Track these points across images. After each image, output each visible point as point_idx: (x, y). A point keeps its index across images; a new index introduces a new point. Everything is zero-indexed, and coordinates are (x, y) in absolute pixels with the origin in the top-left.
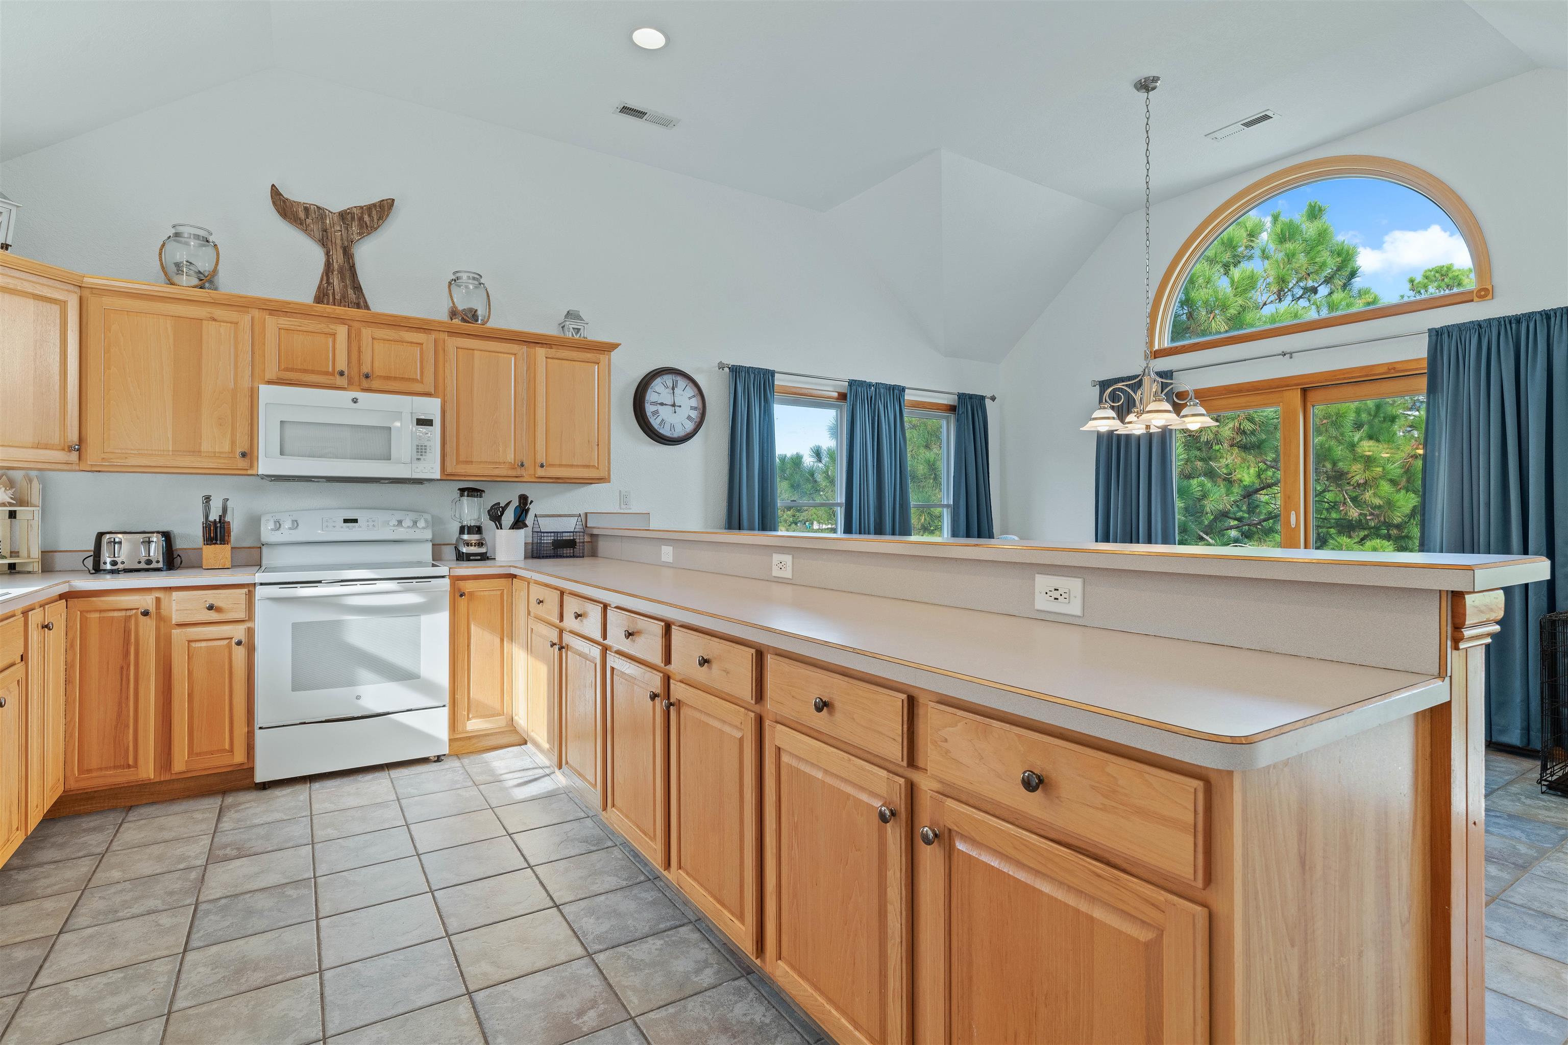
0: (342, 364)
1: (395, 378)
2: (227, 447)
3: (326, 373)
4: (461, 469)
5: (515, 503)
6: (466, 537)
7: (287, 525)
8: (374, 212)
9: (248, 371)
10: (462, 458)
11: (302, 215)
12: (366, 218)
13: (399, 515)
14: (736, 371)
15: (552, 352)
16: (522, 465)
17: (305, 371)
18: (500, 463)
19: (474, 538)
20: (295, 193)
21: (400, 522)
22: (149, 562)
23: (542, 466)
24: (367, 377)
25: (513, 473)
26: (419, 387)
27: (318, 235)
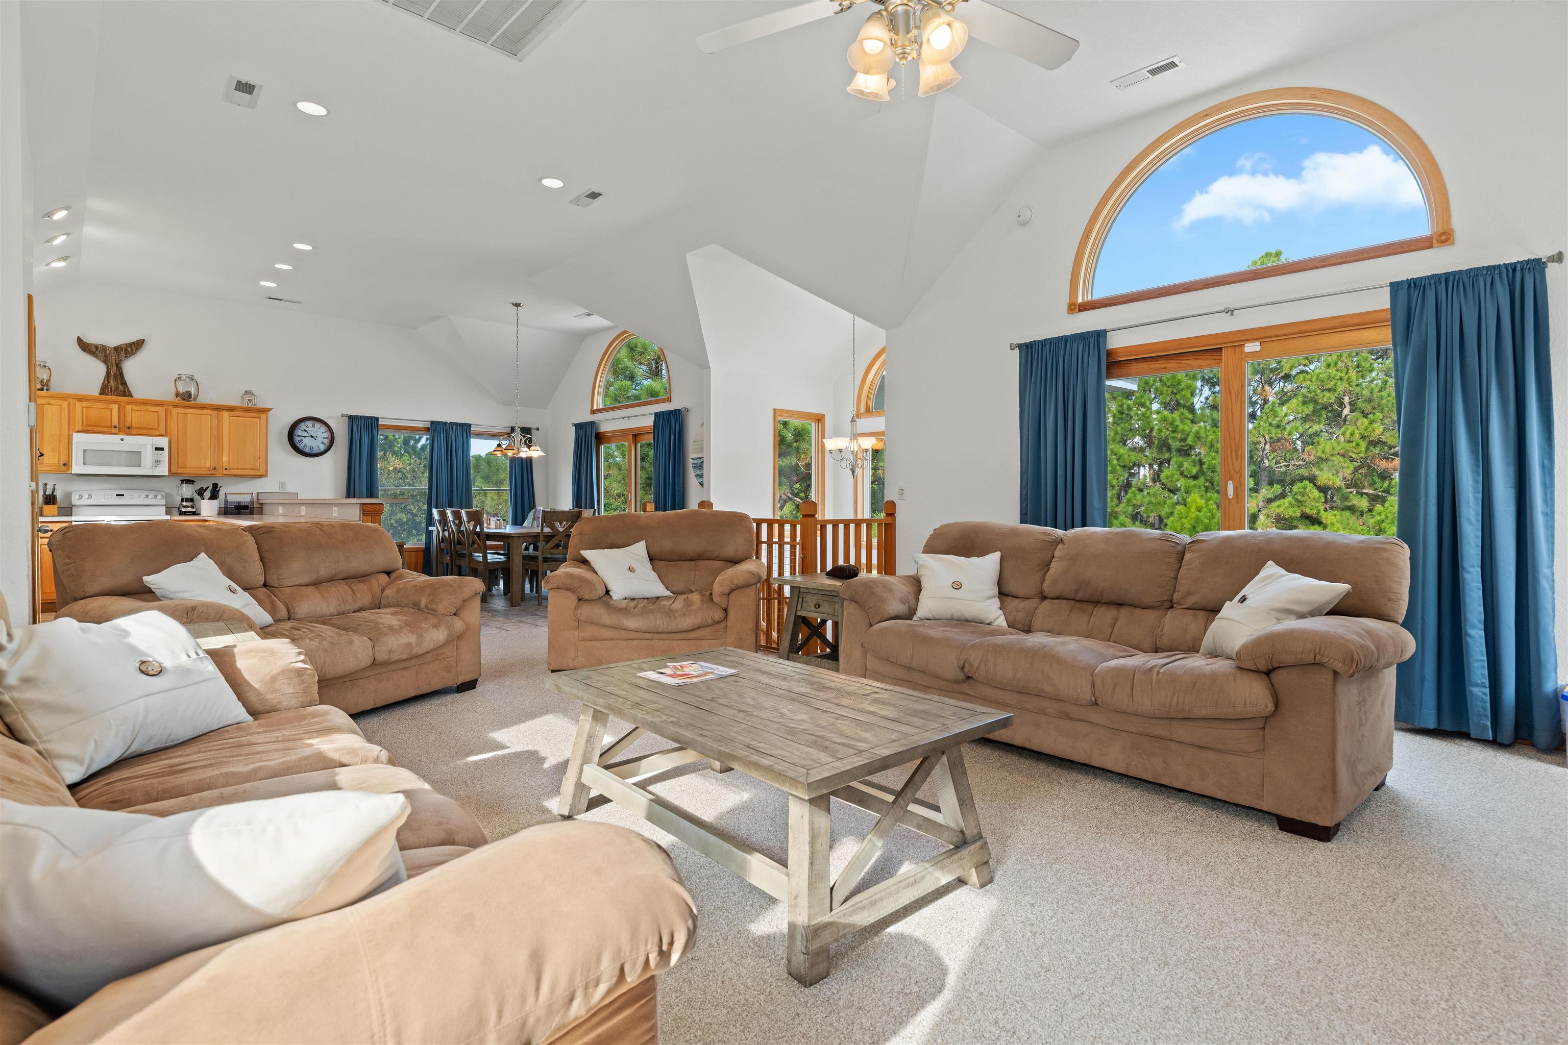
0: (115, 422)
1: (144, 428)
2: (56, 461)
3: (108, 427)
4: (180, 471)
5: (211, 487)
6: (184, 503)
7: (86, 496)
8: (133, 347)
9: (67, 427)
10: (181, 466)
11: (94, 350)
12: (129, 349)
13: (147, 493)
14: (352, 418)
15: (232, 413)
16: (215, 469)
17: (96, 426)
18: (201, 468)
19: (189, 504)
21: (147, 496)
23: (226, 469)
24: (129, 428)
25: (210, 473)
26: (156, 433)
27: (102, 359)
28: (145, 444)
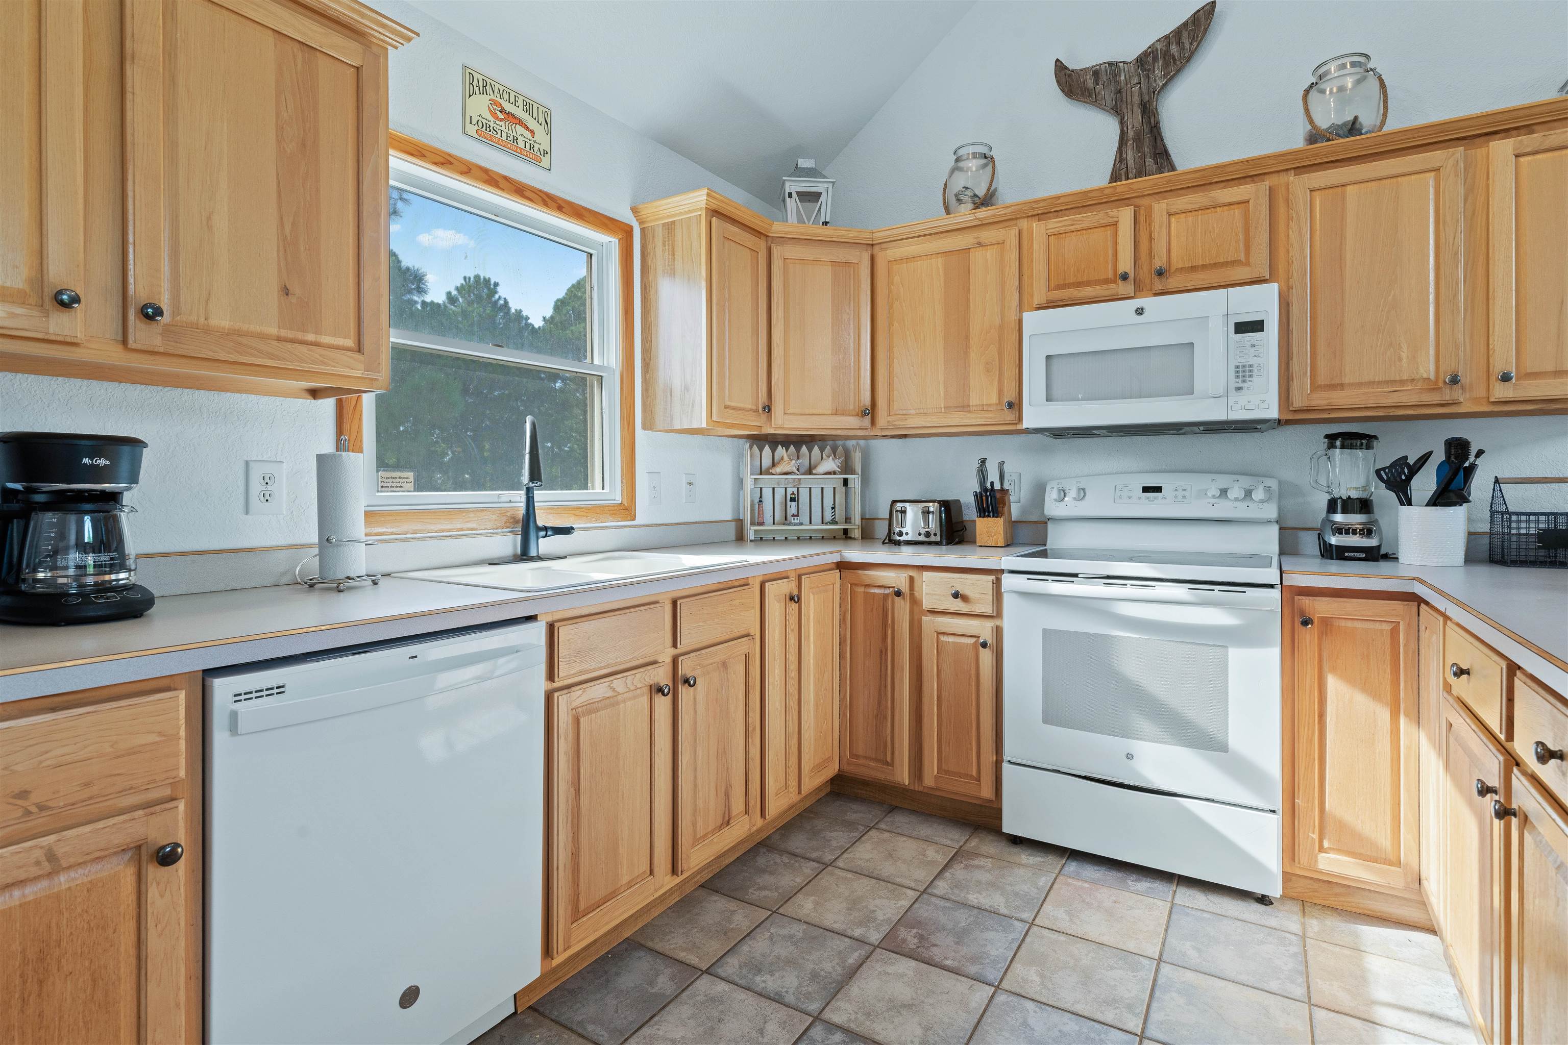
0: (1125, 264)
1: (1204, 267)
2: (994, 399)
3: (1106, 281)
4: (1321, 399)
5: (1439, 456)
6: (1339, 518)
7: (1072, 494)
8: (1185, 34)
9: (1015, 301)
10: (1321, 380)
11: (1090, 83)
12: (1174, 49)
13: (1223, 481)
15: (1532, 141)
16: (1455, 380)
17: (1079, 284)
18: (1402, 382)
19: (1356, 519)
21: (1224, 492)
22: (928, 534)
23: (1506, 378)
24: (1160, 273)
25: (1435, 398)
26: (1243, 273)
27: (1110, 101)
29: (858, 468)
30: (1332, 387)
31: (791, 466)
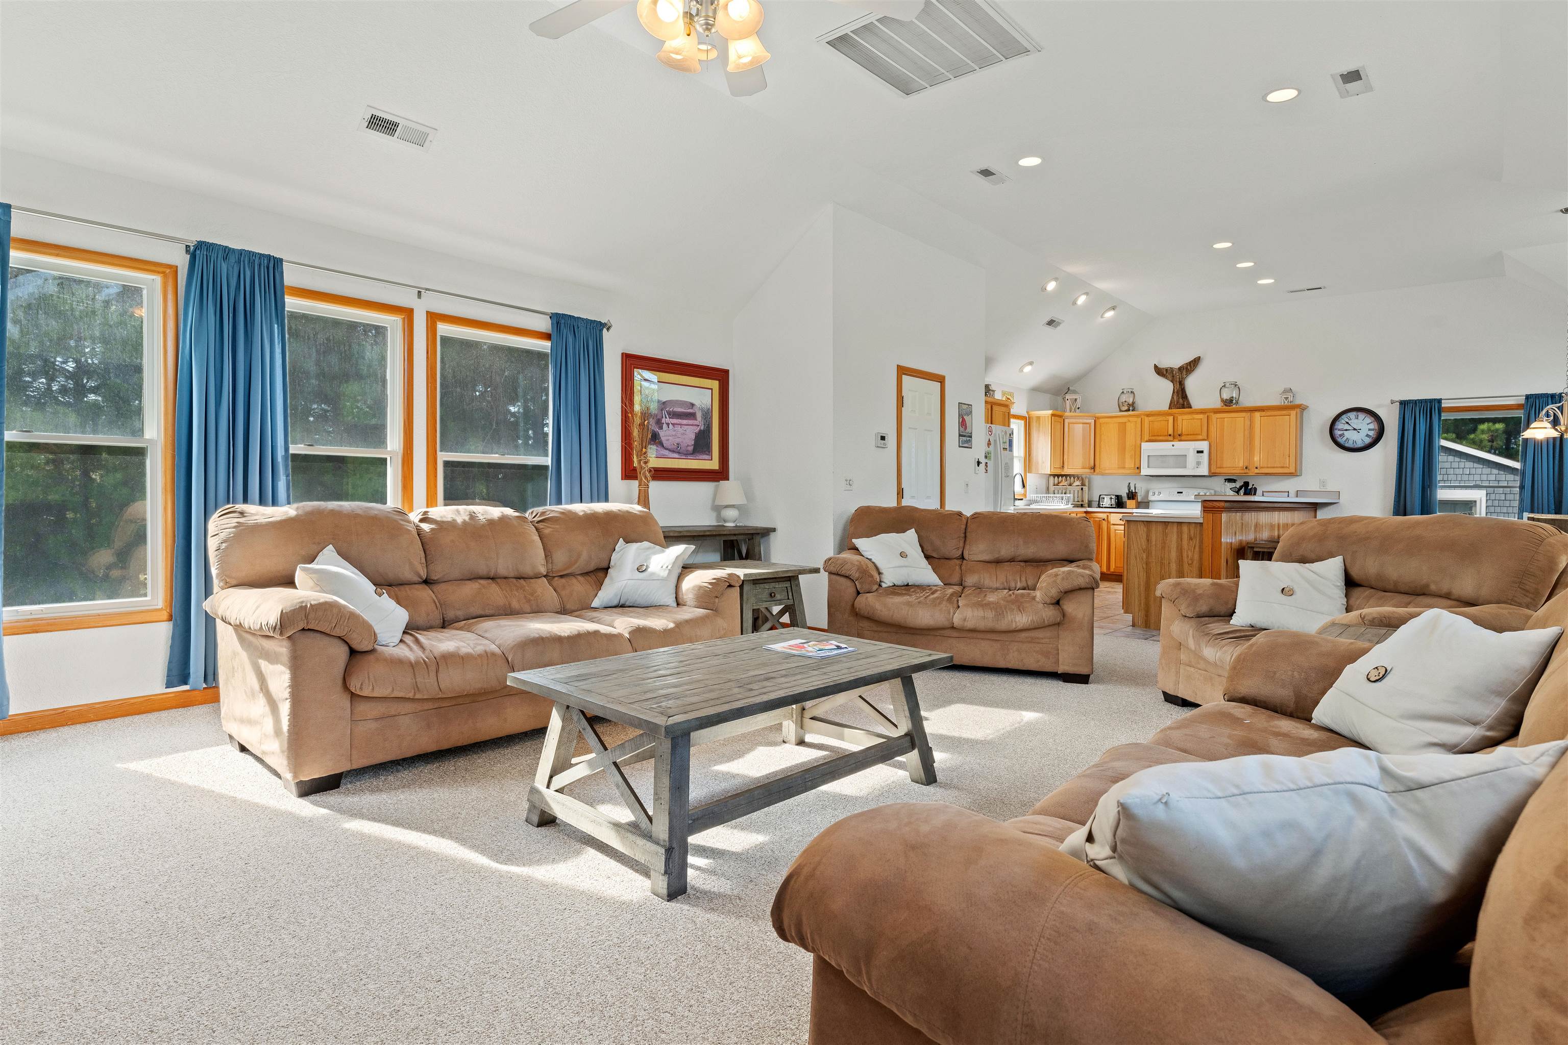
0: (1171, 432)
1: (1190, 435)
2: (1133, 465)
3: (1165, 436)
4: (1221, 471)
7: (1156, 493)
8: (1192, 364)
9: (1139, 439)
10: (1218, 466)
11: (1165, 373)
12: (1189, 367)
13: (1199, 490)
14: (1404, 404)
15: (1263, 414)
16: (1247, 468)
17: (1157, 436)
18: (1236, 467)
20: (1164, 364)
21: (1199, 494)
22: (1111, 505)
23: (1256, 468)
24: (1179, 435)
25: (1243, 472)
26: (1200, 437)
27: (1170, 379)
28: (1188, 448)
29: (1087, 484)
30: (1220, 468)
31: (1065, 483)
